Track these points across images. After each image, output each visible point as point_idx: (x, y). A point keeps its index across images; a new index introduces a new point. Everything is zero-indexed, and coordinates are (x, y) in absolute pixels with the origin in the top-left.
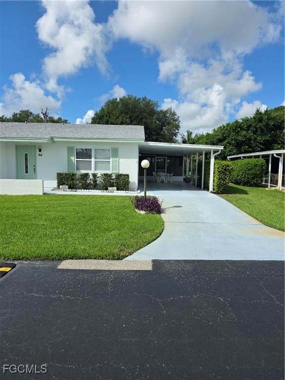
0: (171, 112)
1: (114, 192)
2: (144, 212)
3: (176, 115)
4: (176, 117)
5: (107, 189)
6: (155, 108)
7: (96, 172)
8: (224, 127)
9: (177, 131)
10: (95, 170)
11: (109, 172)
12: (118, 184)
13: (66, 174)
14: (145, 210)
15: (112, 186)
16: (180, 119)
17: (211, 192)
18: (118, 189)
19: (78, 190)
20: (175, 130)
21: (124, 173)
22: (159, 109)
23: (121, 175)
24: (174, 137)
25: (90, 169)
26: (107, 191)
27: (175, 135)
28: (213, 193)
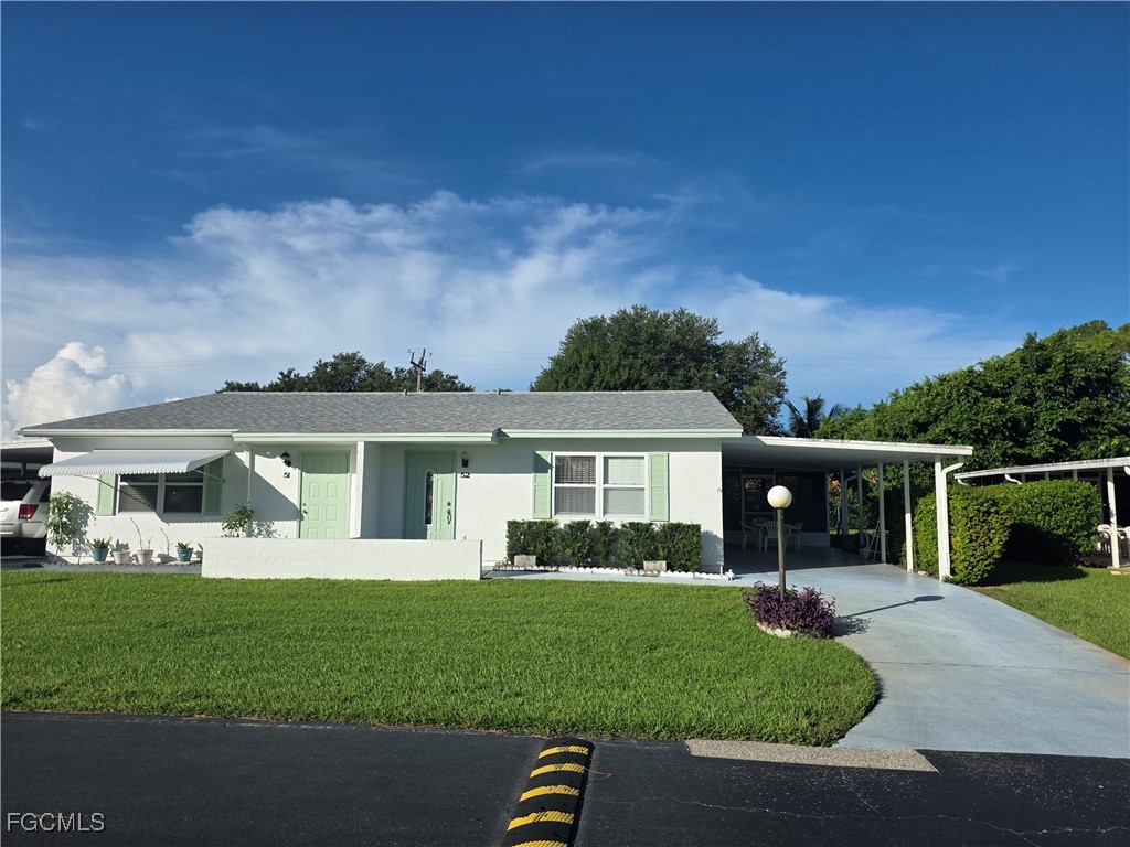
0: (756, 346)
1: (659, 574)
2: (788, 633)
3: (772, 355)
4: (773, 361)
5: (639, 567)
6: (708, 338)
7: (608, 518)
8: (930, 386)
9: (777, 400)
10: (605, 513)
11: (645, 520)
12: (669, 552)
13: (530, 524)
14: (788, 628)
15: (653, 557)
16: (785, 368)
17: (947, 580)
18: (670, 567)
19: (561, 569)
20: (770, 398)
21: (686, 521)
22: (719, 341)
23: (678, 526)
24: (770, 417)
25: (592, 510)
26: (642, 573)
27: (773, 410)
28: (952, 582)
